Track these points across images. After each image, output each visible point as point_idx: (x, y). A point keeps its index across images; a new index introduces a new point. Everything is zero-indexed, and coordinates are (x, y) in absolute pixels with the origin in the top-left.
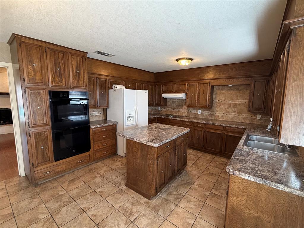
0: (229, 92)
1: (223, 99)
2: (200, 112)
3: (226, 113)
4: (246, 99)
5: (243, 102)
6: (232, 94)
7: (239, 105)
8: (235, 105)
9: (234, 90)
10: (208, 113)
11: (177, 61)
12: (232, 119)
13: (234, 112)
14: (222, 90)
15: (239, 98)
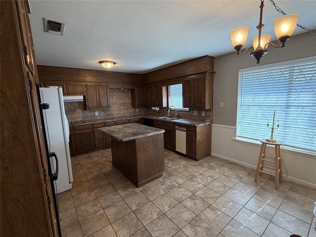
0: (119, 94)
1: (115, 100)
2: (97, 113)
3: (119, 111)
4: (129, 99)
5: (128, 101)
6: (120, 95)
7: (126, 103)
8: (124, 104)
9: (121, 93)
10: (105, 113)
11: (101, 64)
12: (123, 115)
13: (124, 109)
14: (113, 92)
15: (125, 98)
